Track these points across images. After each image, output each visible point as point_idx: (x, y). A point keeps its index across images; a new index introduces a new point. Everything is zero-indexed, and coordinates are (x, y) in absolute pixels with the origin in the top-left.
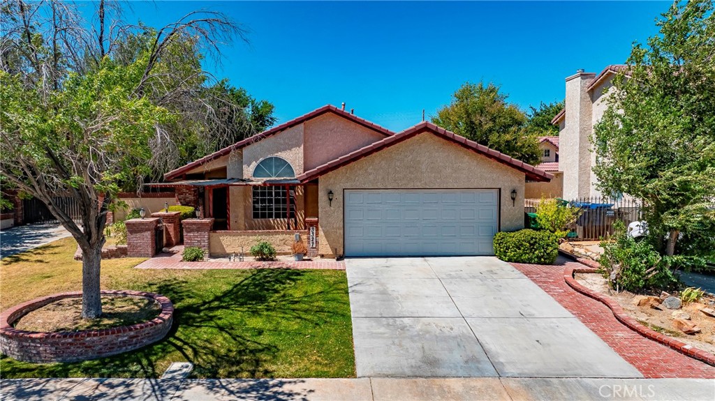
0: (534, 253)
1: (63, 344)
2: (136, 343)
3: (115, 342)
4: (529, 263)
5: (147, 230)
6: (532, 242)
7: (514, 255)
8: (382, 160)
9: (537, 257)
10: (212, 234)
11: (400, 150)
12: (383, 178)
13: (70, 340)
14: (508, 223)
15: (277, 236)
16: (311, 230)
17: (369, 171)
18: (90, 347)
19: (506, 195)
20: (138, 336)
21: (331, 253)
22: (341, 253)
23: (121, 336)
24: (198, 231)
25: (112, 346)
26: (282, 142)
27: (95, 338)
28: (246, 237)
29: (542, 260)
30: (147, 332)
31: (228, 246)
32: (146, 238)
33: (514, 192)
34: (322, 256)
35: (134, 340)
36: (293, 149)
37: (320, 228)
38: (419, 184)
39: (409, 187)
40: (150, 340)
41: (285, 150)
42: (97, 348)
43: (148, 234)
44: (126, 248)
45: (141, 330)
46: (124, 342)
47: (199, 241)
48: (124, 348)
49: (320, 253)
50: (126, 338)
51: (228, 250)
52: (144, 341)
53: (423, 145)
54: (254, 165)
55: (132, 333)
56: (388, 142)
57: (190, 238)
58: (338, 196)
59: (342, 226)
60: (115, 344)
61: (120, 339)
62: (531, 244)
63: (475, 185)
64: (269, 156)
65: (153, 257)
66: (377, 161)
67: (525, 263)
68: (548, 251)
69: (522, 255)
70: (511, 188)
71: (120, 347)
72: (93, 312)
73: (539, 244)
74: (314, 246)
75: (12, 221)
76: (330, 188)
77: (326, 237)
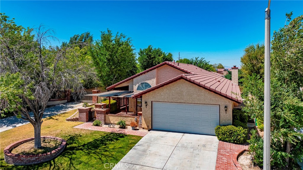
0: (231, 138)
1: (15, 159)
2: (38, 161)
3: (31, 160)
4: (229, 142)
5: (85, 112)
6: (230, 133)
7: (222, 138)
8: (167, 90)
9: (233, 140)
10: (106, 115)
11: (174, 86)
12: (167, 98)
13: (17, 158)
14: (224, 121)
15: (129, 118)
16: (140, 117)
17: (162, 94)
18: (23, 161)
19: (223, 108)
20: (39, 159)
21: (147, 127)
22: (150, 128)
23: (33, 158)
24: (101, 114)
25: (29, 161)
26: (148, 76)
27: (24, 158)
28: (118, 117)
29: (236, 142)
30: (43, 157)
31: (112, 120)
32: (84, 115)
33: (226, 107)
34: (143, 128)
35: (38, 160)
36: (152, 79)
37: (143, 117)
38: (182, 101)
39: (178, 102)
40: (44, 160)
41: (149, 80)
42: (25, 161)
43: (85, 114)
44: (78, 118)
45: (40, 157)
46: (34, 160)
47: (101, 118)
48: (34, 162)
49: (142, 127)
50: (34, 159)
51: (112, 122)
52: (42, 161)
53: (184, 84)
54: (137, 85)
55: (37, 158)
56: (166, 83)
57: (98, 116)
58: (149, 104)
59: (151, 116)
60: (31, 161)
61: (32, 159)
62: (230, 134)
63: (208, 103)
64: (143, 82)
65: (86, 122)
66: (165, 90)
67: (228, 142)
68: (238, 138)
69: (226, 138)
70: (225, 105)
71: (33, 162)
72: (37, 146)
73: (234, 134)
74: (141, 124)
75: (66, 101)
76: (146, 100)
77: (145, 120)
